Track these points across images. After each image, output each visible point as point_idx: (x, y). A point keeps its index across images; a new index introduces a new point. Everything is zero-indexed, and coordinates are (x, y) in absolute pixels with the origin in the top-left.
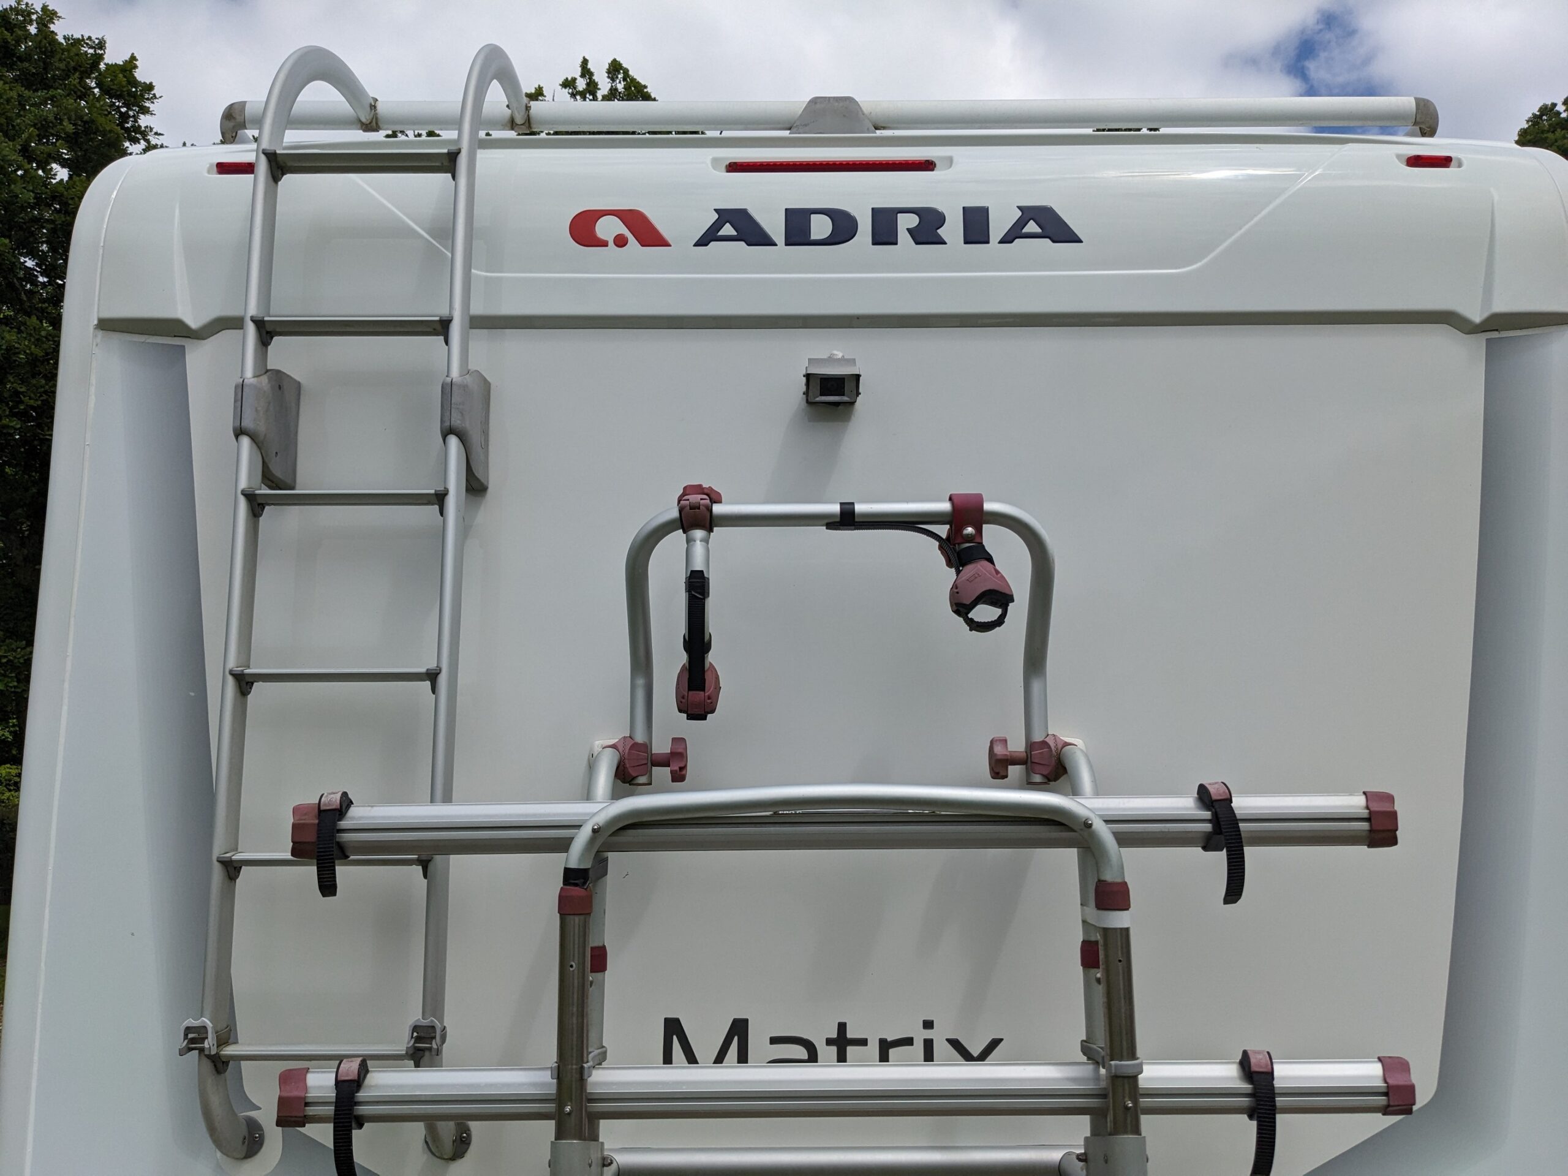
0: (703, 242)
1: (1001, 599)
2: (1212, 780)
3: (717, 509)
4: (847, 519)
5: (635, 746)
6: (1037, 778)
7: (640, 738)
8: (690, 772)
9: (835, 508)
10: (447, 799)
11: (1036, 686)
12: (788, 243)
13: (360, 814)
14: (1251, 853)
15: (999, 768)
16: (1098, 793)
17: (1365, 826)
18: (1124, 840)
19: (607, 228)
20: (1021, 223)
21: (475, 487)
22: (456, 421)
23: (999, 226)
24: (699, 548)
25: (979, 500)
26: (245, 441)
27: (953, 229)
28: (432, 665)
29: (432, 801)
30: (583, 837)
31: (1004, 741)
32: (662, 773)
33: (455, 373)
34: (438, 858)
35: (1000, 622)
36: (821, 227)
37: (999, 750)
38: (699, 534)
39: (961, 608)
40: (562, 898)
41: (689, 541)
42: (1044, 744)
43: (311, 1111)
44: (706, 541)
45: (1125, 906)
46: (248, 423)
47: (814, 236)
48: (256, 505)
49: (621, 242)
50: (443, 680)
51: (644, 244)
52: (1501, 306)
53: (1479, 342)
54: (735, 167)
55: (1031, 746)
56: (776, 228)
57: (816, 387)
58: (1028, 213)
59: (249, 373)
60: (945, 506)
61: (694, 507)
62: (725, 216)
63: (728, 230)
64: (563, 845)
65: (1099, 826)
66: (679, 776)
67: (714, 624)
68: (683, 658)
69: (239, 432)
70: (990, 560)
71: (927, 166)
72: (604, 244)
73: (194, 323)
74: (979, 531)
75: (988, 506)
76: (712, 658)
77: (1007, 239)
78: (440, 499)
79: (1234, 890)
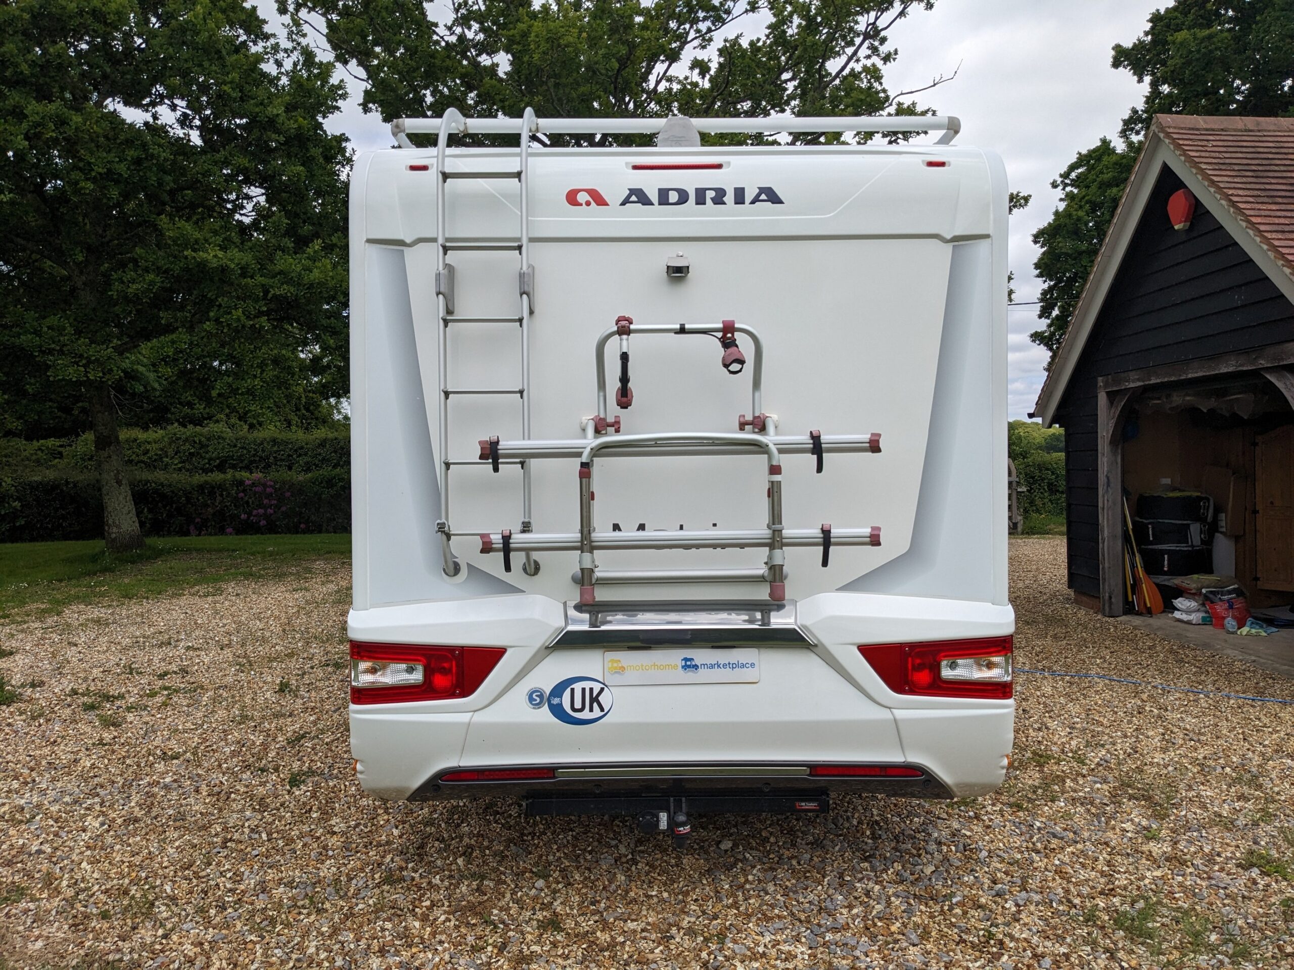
0: (623, 204)
1: (742, 362)
2: (814, 429)
3: (632, 327)
4: (682, 330)
5: (600, 419)
6: (756, 430)
7: (602, 416)
8: (621, 429)
9: (678, 326)
10: (529, 439)
11: (757, 394)
12: (660, 204)
13: (503, 444)
14: (825, 456)
15: (742, 426)
16: (777, 434)
17: (868, 445)
18: (781, 451)
19: (582, 197)
20: (759, 195)
21: (531, 312)
22: (526, 289)
23: (749, 196)
24: (625, 343)
25: (733, 323)
26: (441, 297)
27: (729, 198)
28: (521, 388)
29: (524, 439)
30: (586, 452)
31: (744, 416)
32: (611, 430)
33: (525, 268)
34: (527, 460)
35: (740, 371)
36: (673, 197)
37: (742, 419)
38: (625, 337)
39: (726, 366)
40: (580, 473)
41: (621, 340)
42: (759, 417)
43: (494, 546)
44: (627, 339)
45: (780, 473)
46: (442, 290)
47: (671, 201)
48: (446, 322)
49: (588, 204)
50: (525, 394)
51: (598, 204)
52: (958, 232)
53: (949, 247)
54: (636, 167)
55: (755, 418)
56: (654, 197)
57: (671, 271)
58: (762, 190)
59: (441, 268)
60: (721, 326)
61: (623, 327)
62: (632, 192)
63: (634, 198)
64: (579, 455)
65: (771, 446)
66: (617, 431)
67: (631, 373)
68: (619, 385)
69: (438, 294)
70: (737, 346)
71: (719, 166)
72: (581, 205)
73: (408, 241)
74: (733, 335)
75: (737, 326)
76: (630, 385)
77: (753, 202)
78: (520, 320)
79: (820, 469)
